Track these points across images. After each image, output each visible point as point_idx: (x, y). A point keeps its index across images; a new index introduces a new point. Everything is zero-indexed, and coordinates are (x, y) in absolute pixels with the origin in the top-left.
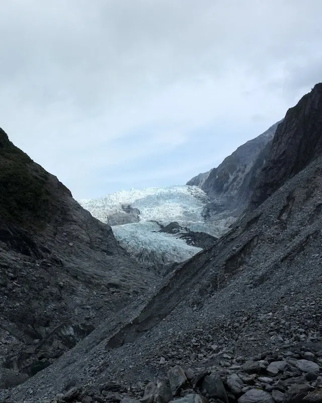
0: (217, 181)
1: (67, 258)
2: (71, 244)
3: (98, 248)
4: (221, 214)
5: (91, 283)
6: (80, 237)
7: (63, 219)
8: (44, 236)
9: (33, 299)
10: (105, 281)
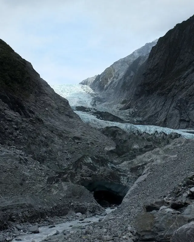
0: (100, 83)
1: (46, 119)
2: (47, 109)
3: (63, 113)
4: (103, 104)
5: (62, 136)
6: (51, 105)
7: (39, 91)
8: (30, 102)
9: (31, 144)
10: (71, 135)
